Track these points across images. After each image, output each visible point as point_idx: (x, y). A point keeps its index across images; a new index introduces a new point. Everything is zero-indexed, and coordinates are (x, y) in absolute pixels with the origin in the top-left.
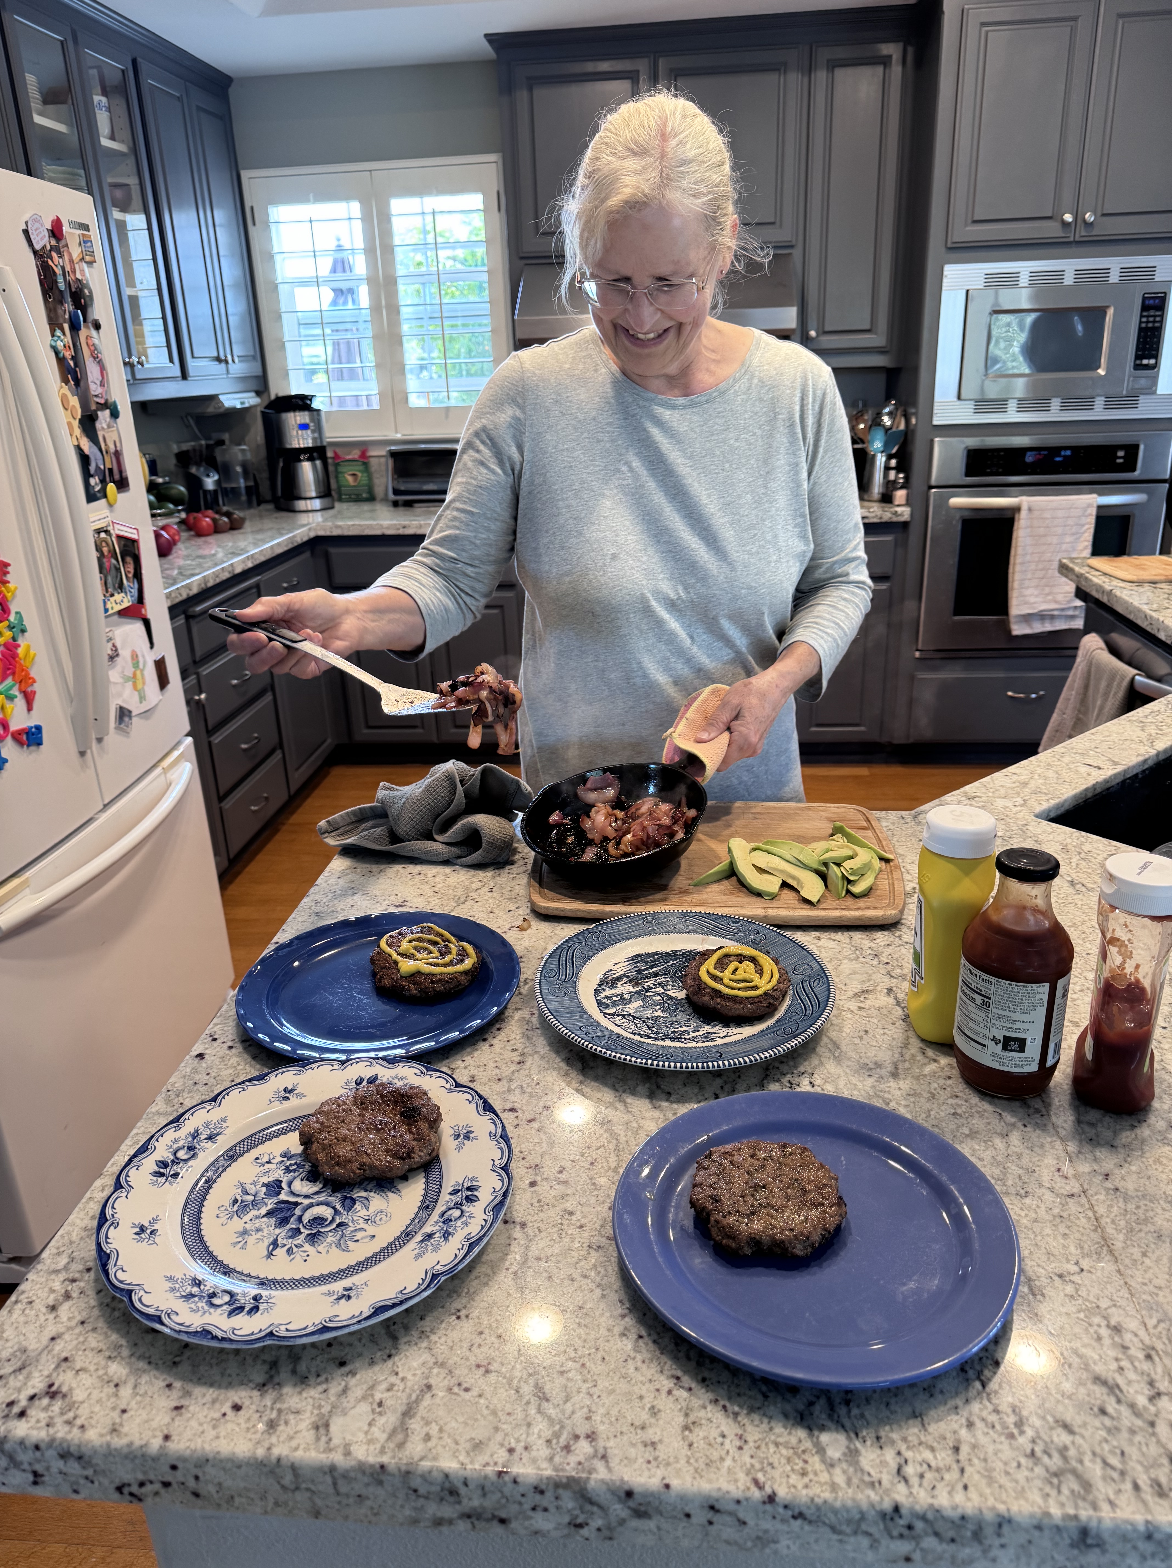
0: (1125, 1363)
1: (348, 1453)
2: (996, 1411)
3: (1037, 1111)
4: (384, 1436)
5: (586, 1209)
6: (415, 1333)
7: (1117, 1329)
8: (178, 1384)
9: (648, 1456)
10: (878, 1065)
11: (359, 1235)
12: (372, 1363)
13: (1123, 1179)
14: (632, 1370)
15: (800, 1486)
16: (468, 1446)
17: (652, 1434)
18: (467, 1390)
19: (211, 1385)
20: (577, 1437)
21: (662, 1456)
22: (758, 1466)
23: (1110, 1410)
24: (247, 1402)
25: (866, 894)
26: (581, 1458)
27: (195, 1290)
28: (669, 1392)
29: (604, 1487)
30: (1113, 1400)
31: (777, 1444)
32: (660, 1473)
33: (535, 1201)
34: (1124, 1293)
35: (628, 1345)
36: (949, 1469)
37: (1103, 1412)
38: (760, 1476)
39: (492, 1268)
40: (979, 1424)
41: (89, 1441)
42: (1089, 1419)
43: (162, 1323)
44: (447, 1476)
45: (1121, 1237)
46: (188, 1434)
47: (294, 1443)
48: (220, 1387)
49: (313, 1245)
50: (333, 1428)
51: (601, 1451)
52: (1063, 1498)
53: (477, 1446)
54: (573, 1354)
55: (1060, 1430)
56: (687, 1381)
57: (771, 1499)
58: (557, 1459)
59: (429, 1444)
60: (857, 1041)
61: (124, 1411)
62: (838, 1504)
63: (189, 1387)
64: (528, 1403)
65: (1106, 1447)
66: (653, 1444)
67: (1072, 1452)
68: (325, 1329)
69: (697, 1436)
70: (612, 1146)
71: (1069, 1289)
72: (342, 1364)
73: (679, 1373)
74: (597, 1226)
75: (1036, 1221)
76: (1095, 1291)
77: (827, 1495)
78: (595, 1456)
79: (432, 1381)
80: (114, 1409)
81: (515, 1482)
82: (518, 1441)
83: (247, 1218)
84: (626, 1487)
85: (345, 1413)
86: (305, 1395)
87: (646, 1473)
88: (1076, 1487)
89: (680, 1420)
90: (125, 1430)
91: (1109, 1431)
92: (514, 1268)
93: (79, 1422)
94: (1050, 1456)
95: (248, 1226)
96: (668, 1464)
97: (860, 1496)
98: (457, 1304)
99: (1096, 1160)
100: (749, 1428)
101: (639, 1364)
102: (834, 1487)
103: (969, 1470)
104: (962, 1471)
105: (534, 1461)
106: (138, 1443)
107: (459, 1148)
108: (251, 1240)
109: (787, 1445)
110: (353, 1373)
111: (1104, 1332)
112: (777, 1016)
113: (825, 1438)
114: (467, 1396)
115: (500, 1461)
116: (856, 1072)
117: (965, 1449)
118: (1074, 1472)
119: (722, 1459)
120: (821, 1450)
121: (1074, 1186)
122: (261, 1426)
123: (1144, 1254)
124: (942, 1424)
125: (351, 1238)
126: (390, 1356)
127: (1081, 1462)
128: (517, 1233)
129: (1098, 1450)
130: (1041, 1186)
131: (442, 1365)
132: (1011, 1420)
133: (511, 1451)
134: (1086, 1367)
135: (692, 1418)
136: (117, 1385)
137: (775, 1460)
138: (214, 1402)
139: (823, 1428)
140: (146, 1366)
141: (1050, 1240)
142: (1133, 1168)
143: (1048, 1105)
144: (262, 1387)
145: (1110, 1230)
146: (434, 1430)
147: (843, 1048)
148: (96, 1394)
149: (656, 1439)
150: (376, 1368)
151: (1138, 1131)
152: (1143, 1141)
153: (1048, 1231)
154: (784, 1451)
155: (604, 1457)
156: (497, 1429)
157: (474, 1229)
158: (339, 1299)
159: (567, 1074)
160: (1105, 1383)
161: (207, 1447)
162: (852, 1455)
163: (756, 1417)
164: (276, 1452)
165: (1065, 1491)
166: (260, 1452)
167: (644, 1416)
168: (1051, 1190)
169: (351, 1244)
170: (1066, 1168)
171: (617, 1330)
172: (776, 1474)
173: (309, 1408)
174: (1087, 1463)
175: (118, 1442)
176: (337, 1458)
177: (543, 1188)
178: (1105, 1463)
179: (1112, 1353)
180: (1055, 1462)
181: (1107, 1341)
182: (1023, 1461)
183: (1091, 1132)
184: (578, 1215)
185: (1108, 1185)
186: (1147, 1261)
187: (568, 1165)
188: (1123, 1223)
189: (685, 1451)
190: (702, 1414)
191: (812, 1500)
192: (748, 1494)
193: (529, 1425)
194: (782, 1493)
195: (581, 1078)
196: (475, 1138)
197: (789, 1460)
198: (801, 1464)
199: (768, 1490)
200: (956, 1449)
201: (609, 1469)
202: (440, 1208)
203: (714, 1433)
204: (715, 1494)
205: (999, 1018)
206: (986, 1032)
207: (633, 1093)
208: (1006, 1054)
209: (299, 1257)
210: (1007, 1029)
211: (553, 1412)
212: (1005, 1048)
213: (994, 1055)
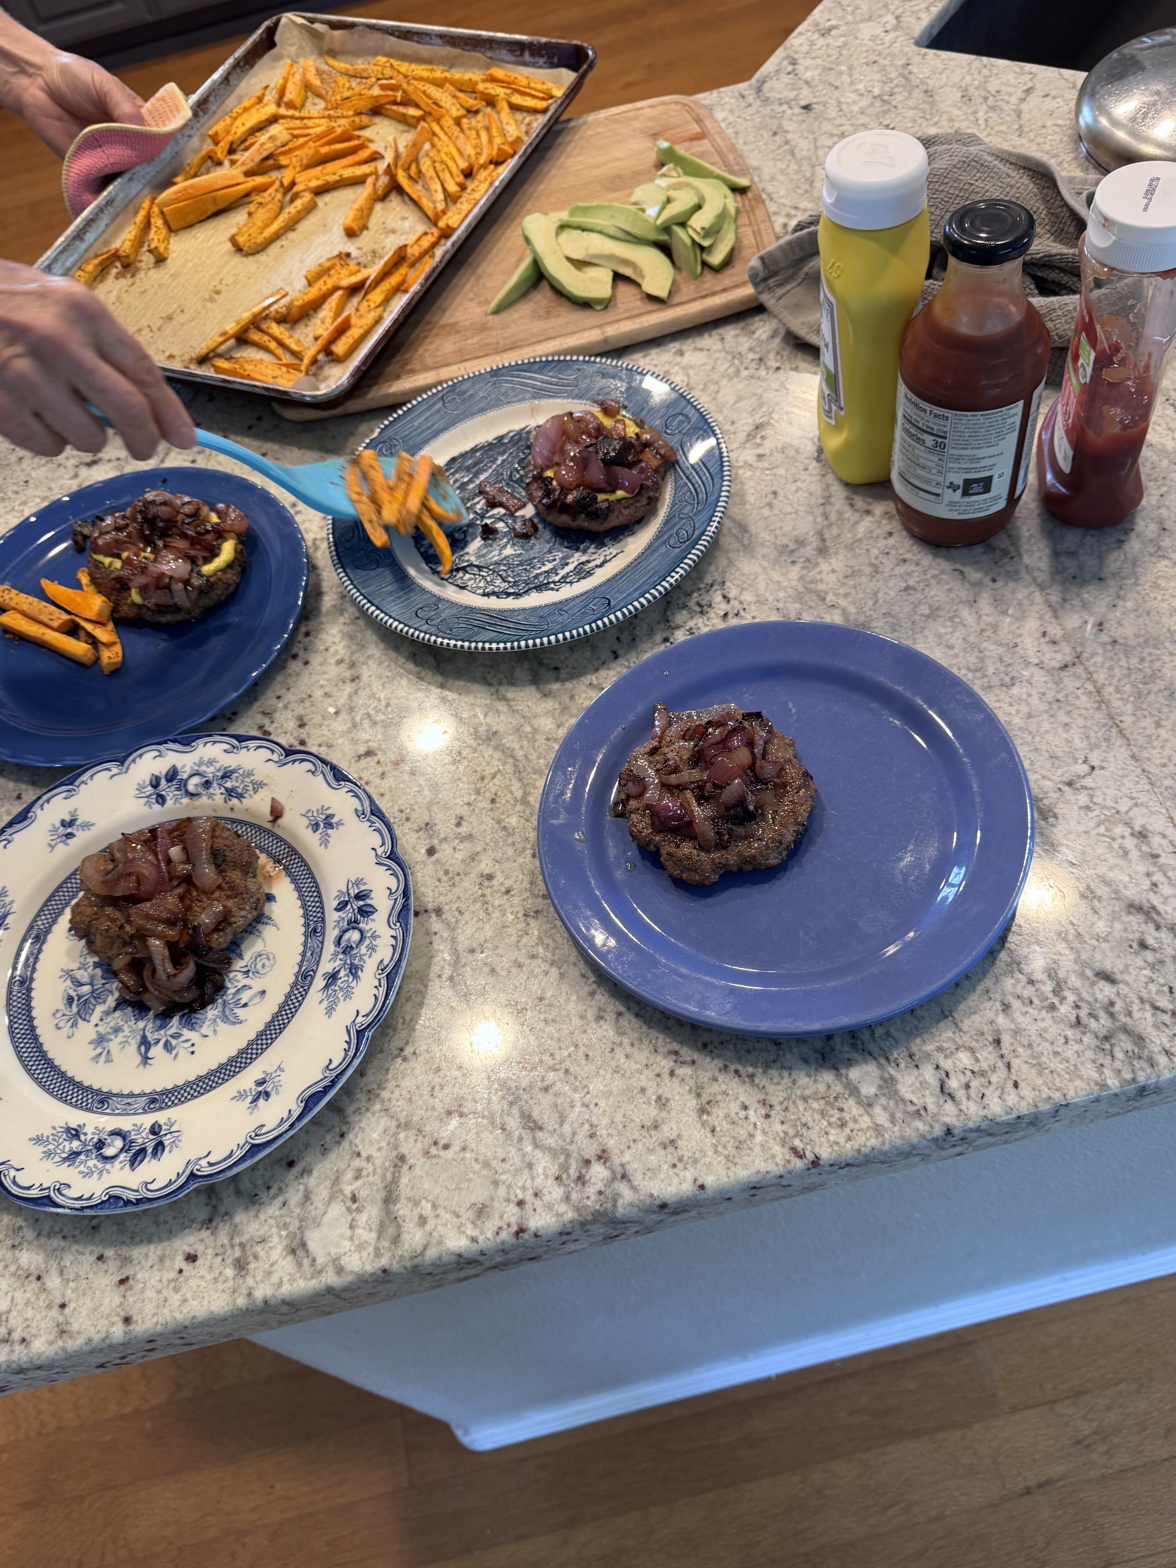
0: (1158, 877)
1: (340, 1270)
2: (1031, 982)
4: (374, 1235)
5: (506, 866)
6: (361, 1096)
7: (1142, 835)
8: (110, 1253)
9: (671, 1159)
11: (245, 997)
12: (325, 1151)
13: (1120, 624)
14: (623, 1060)
15: (842, 1141)
16: (471, 1214)
17: (668, 1131)
18: (446, 1147)
19: (150, 1241)
20: (587, 1162)
21: (687, 1154)
22: (791, 1132)
23: (1150, 941)
24: (200, 1248)
26: (600, 1186)
27: (76, 1144)
28: (672, 1073)
29: (635, 1210)
30: (1151, 927)
31: (805, 1099)
32: (689, 1175)
33: (441, 874)
34: (1144, 785)
35: (607, 1030)
36: (994, 1069)
37: (1143, 945)
38: (797, 1142)
40: (1016, 1004)
41: (39, 1356)
42: (1129, 959)
43: (57, 1206)
44: (460, 1256)
45: (1129, 708)
46: (149, 1308)
47: (275, 1279)
48: (160, 1240)
49: (192, 1028)
50: (312, 1245)
51: (619, 1169)
52: (1118, 1064)
53: (481, 1212)
54: (551, 1062)
55: (1102, 983)
56: (687, 1053)
57: (816, 1163)
58: (574, 1196)
59: (428, 1227)
61: (63, 1306)
62: (887, 1147)
63: (124, 1251)
64: (520, 1139)
65: (1153, 988)
66: (672, 1142)
67: (1119, 1006)
68: (255, 1149)
69: (717, 1116)
70: (509, 769)
71: (1083, 798)
72: (291, 1164)
73: (676, 1046)
74: (526, 884)
75: (1030, 716)
76: (1112, 792)
77: (873, 1142)
78: (614, 1178)
79: (403, 1150)
80: (49, 1307)
81: (536, 1236)
82: (524, 1189)
83: (95, 1018)
84: (658, 1202)
85: (317, 1223)
86: (262, 1217)
87: (676, 1181)
88: (1129, 1046)
89: (693, 1103)
90: (75, 1327)
91: (1152, 967)
92: (447, 972)
93: (16, 1336)
94: (1096, 1018)
95: (102, 1029)
96: (696, 1162)
97: (908, 1132)
98: (397, 1043)
99: (1085, 606)
100: (771, 1088)
101: (628, 1049)
102: (878, 1129)
103: (1015, 1063)
104: (1009, 1066)
105: (550, 1207)
106: (96, 1338)
107: (325, 842)
108: (114, 1045)
109: (816, 1097)
110: (307, 1171)
111: (1130, 843)
112: (662, 516)
113: (854, 1074)
114: (449, 1154)
115: (513, 1220)
116: (776, 561)
117: (1006, 1039)
118: (1125, 1030)
119: (751, 1136)
120: (854, 1091)
121: (1066, 653)
122: (230, 1272)
123: (1158, 725)
124: (977, 1018)
125: (237, 1003)
126: (342, 1135)
127: (1130, 1014)
129: (1145, 995)
130: (1027, 664)
131: (407, 1126)
132: (1048, 988)
133: (520, 1203)
134: (1117, 895)
135: (705, 1098)
136: (39, 1278)
137: (807, 1118)
138: (162, 1259)
139: (849, 1063)
140: (63, 1243)
141: (1050, 737)
142: (1130, 604)
144: (208, 1223)
145: (1116, 703)
146: (426, 1208)
148: (19, 1297)
149: (674, 1136)
150: (333, 1156)
151: (1127, 547)
152: (1135, 562)
153: (1046, 726)
154: (815, 1105)
155: (624, 1176)
156: (496, 1183)
157: (384, 952)
158: (255, 1100)
160: (1140, 909)
161: (179, 1316)
162: (888, 1085)
163: (773, 1072)
164: (259, 1294)
165: (1120, 1055)
166: (241, 1301)
167: (653, 1112)
168: (1040, 665)
169: (240, 1012)
170: (1055, 631)
171: (590, 1015)
172: (813, 1134)
173: (274, 1230)
174: (1137, 1015)
175: (74, 1344)
176: (330, 1278)
177: (445, 852)
178: (1156, 1008)
179: (1142, 868)
180: (1103, 1024)
181: (1134, 855)
182: (1070, 1033)
183: (1072, 566)
184: (499, 878)
185: (1104, 638)
186: (1162, 732)
187: (464, 811)
188: (1128, 688)
189: (710, 1140)
190: (715, 1088)
191: (859, 1151)
192: (789, 1167)
193: (530, 1166)
194: (825, 1153)
196: (340, 823)
197: (822, 1113)
198: (837, 1114)
199: (810, 1156)
200: (998, 1042)
201: (634, 1188)
202: (332, 934)
203: (735, 1107)
204: (754, 1179)
205: (958, 459)
206: (941, 479)
207: (512, 682)
208: (967, 499)
209: (182, 1051)
210: (968, 470)
211: (551, 1141)
212: (965, 493)
213: (951, 504)
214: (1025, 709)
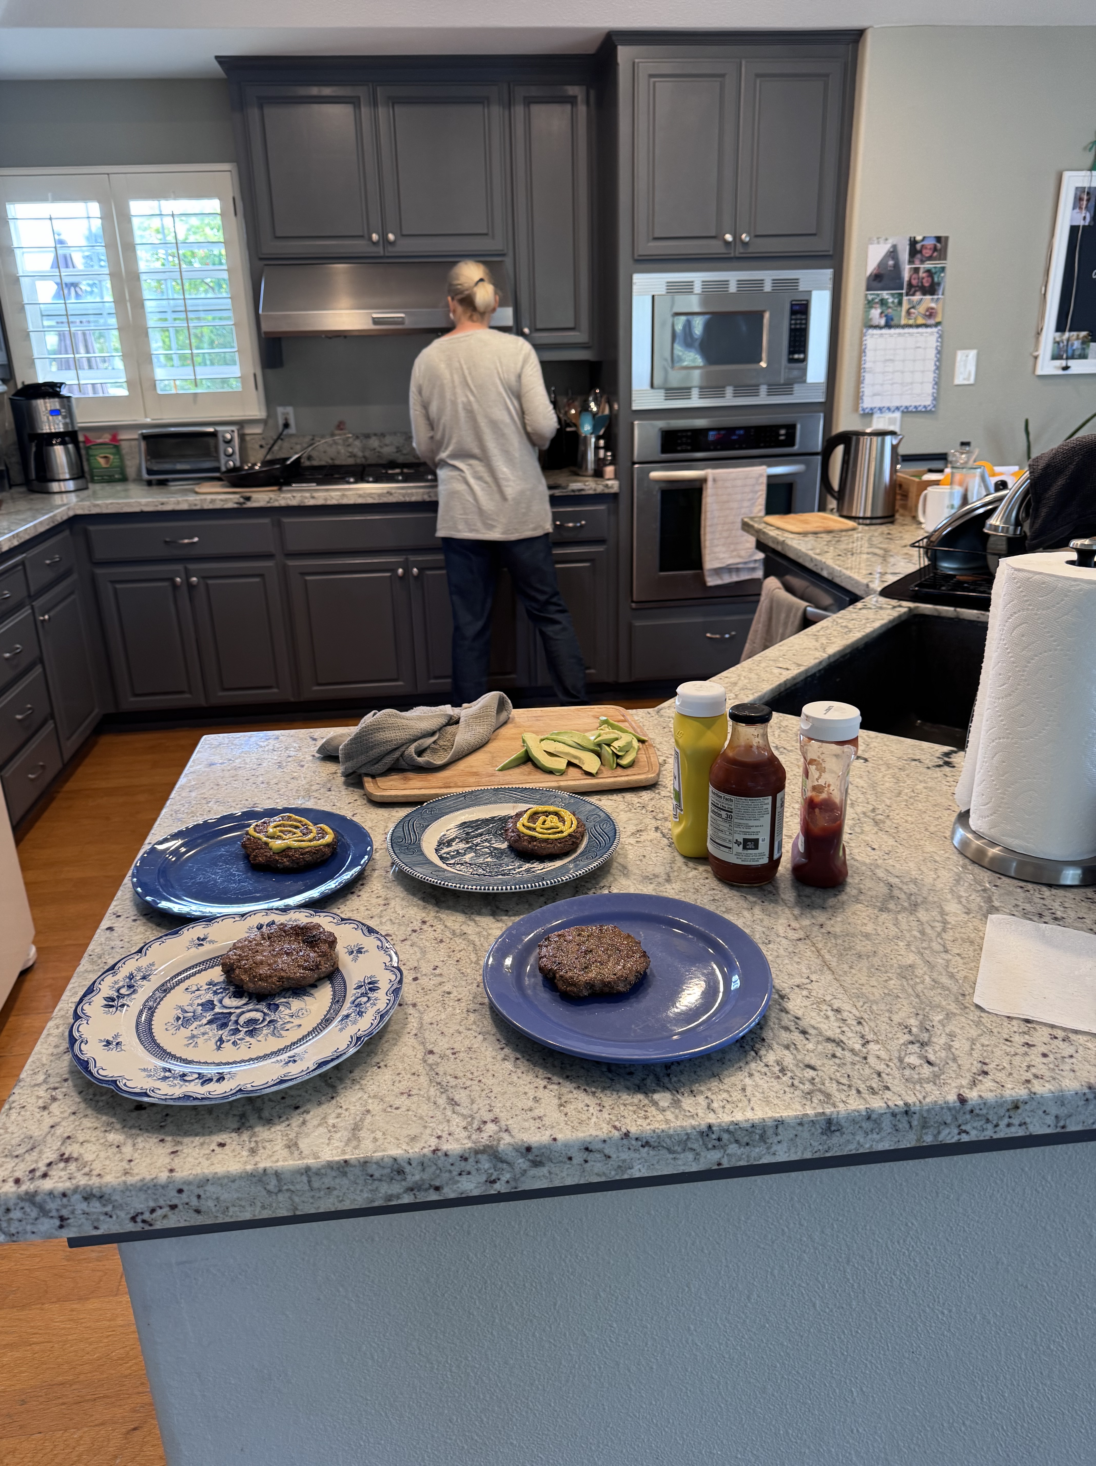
0: (845, 1029)
1: (317, 1157)
2: (767, 1066)
3: (770, 892)
4: (343, 1144)
5: (460, 989)
6: (349, 1082)
7: (838, 1011)
8: (169, 1139)
9: (537, 1125)
10: (656, 876)
11: (288, 1026)
12: (320, 1104)
13: (832, 926)
14: (515, 1079)
15: (644, 1125)
16: (407, 1140)
17: (537, 1113)
18: (397, 1108)
19: (196, 1135)
20: (485, 1122)
21: (548, 1123)
22: (614, 1118)
23: (838, 1054)
24: (228, 1141)
25: (631, 765)
26: (491, 1133)
27: (167, 1074)
28: (545, 1087)
29: (511, 1148)
30: (840, 1049)
31: (625, 1105)
32: (548, 1133)
33: (419, 989)
34: (841, 990)
35: (509, 1065)
36: (740, 1101)
37: (834, 1056)
38: (617, 1124)
39: (397, 1034)
40: (756, 1074)
41: (107, 1184)
42: (825, 1061)
43: (149, 1096)
44: (395, 1159)
45: (835, 959)
46: (187, 1166)
47: (274, 1159)
48: (204, 1135)
49: (252, 1037)
50: (301, 1145)
51: (504, 1127)
52: (814, 1105)
53: (414, 1139)
54: (471, 1076)
55: (808, 1070)
56: (555, 1079)
57: (627, 1135)
58: (474, 1137)
59: (378, 1143)
60: (638, 862)
61: (130, 1161)
62: (671, 1132)
63: (179, 1139)
64: (445, 1109)
65: (838, 1074)
66: (540, 1118)
67: (817, 1080)
68: (282, 1082)
69: (570, 1108)
70: (471, 948)
71: (805, 993)
72: (297, 1108)
73: (549, 1076)
74: (471, 998)
75: (778, 957)
76: (822, 992)
77: (664, 1126)
78: (500, 1130)
79: (370, 1107)
80: (121, 1160)
81: (446, 1155)
82: (443, 1131)
83: (192, 1027)
84: (526, 1145)
85: (308, 1135)
86: (273, 1130)
87: (539, 1134)
88: (822, 1098)
89: (556, 1101)
90: (136, 1171)
91: (839, 1066)
92: (414, 1032)
93: (95, 1173)
94: (804, 1084)
95: (195, 1032)
96: (553, 1127)
97: (685, 1124)
98: (376, 1059)
99: (813, 917)
100: (604, 1099)
101: (520, 1074)
102: (667, 1121)
103: (753, 1099)
104: (749, 1100)
105: (457, 1140)
106: (148, 1177)
107: (355, 960)
108: (200, 1041)
109: (632, 1104)
110: (307, 1112)
111: (830, 1013)
112: (579, 851)
113: (656, 1096)
114: (398, 1112)
115: (433, 1144)
116: (642, 882)
117: (749, 1090)
118: (820, 1091)
119: (589, 1119)
120: (655, 1104)
121: (801, 934)
122: (245, 1153)
123: (851, 968)
124: (733, 1078)
125: (282, 1029)
126: (333, 1098)
127: (824, 1084)
128: (411, 1010)
129: (833, 1076)
130: (778, 936)
131: (375, 1097)
132: (777, 1069)
133: (439, 1137)
134: (820, 1034)
135: (564, 1099)
136: (118, 1147)
137: (625, 1113)
138: (202, 1144)
139: (654, 1091)
140: (139, 1132)
141: (789, 967)
142: (839, 919)
143: (777, 888)
144: (238, 1130)
145: (827, 957)
146: (379, 1135)
147: (630, 868)
148: (103, 1155)
149: (541, 1114)
150: (324, 1106)
151: (839, 897)
152: (843, 903)
153: (787, 961)
154: (631, 1108)
155: (506, 1130)
156: (425, 1127)
157: (381, 1005)
158: (287, 1063)
159: (425, 908)
160: (834, 1041)
161: (206, 1171)
162: (676, 1103)
163: (608, 1092)
164: (262, 1165)
165: (815, 1101)
166: (249, 1168)
167: (530, 1103)
168: (786, 938)
169: (283, 1033)
170: (795, 924)
171: (499, 1057)
172: (628, 1121)
173: (279, 1137)
174: (827, 1085)
175: (132, 1180)
176: (310, 1161)
177: (424, 980)
178: (839, 1083)
179: (837, 1024)
180: (808, 1087)
181: (833, 1018)
182: (787, 1089)
183: (808, 901)
184: (455, 994)
185: (823, 930)
186: (853, 971)
187: (440, 964)
188: (835, 952)
189: (563, 1118)
190: (570, 1096)
191: (654, 1131)
192: (610, 1135)
193: (448, 1121)
194: (633, 1130)
195: (437, 909)
196: (367, 951)
197: (634, 1112)
198: (643, 1113)
199: (624, 1130)
200: (744, 1090)
201: (512, 1136)
202: (350, 998)
203: (581, 1105)
204: (588, 1139)
205: (739, 825)
206: (731, 838)
207: (479, 914)
208: (745, 852)
209: (243, 1045)
210: (745, 833)
211: (465, 1112)
212: (744, 848)
213: (737, 854)
214: (775, 954)
